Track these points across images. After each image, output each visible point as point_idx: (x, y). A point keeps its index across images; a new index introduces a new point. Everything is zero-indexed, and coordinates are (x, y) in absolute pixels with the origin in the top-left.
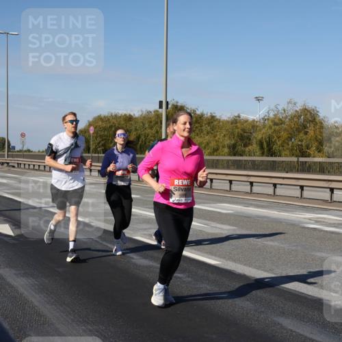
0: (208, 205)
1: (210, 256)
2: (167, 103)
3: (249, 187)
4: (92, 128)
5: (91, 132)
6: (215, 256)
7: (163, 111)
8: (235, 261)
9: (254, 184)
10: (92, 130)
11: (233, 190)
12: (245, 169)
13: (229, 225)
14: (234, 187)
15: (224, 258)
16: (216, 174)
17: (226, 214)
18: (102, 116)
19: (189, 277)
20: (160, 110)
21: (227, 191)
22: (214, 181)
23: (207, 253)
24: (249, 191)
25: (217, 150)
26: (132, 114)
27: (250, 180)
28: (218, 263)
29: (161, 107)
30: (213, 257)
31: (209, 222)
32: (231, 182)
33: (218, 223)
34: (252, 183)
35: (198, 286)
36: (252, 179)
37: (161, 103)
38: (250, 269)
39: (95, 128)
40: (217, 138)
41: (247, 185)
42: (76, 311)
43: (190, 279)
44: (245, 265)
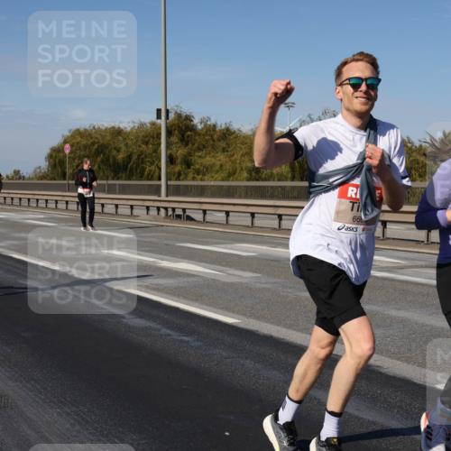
0: (224, 246)
1: (227, 313)
2: (167, 112)
3: (277, 221)
4: (67, 146)
5: (67, 151)
6: (233, 312)
7: (162, 122)
8: (258, 318)
9: (283, 217)
10: (67, 149)
11: (256, 225)
12: (272, 197)
13: (251, 271)
14: (258, 222)
15: (244, 315)
16: (234, 205)
17: (247, 257)
18: (82, 130)
19: (198, 340)
20: (159, 121)
21: (248, 226)
22: (231, 214)
23: (222, 308)
24: (277, 227)
25: (234, 173)
26: (122, 126)
27: (278, 212)
28: (237, 321)
29: (159, 117)
30: (231, 314)
31: (224, 268)
32: (253, 215)
33: (237, 269)
34: (280, 216)
35: (211, 352)
36: (280, 211)
37: (159, 111)
38: (279, 328)
39: (72, 146)
40: (233, 158)
41: (273, 219)
42: (49, 389)
43: (199, 343)
44: (272, 323)
